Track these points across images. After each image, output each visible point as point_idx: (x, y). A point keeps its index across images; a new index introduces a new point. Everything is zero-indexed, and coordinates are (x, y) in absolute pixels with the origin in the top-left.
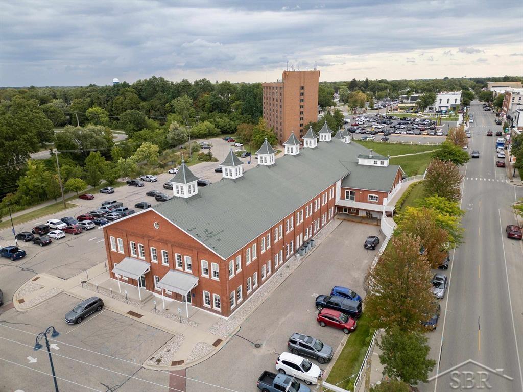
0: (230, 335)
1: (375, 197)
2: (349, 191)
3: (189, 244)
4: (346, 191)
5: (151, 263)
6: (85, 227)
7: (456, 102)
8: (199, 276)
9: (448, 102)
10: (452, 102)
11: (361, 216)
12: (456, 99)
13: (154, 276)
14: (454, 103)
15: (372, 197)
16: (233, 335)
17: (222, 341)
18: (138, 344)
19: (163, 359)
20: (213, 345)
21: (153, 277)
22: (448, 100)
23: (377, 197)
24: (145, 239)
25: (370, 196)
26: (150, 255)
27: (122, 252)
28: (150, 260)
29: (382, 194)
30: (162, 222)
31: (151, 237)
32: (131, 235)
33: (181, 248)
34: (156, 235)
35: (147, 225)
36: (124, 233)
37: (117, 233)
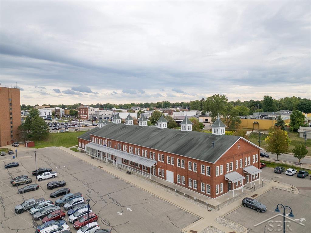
3: (250, 150)
7: (49, 114)
9: (45, 114)
10: (47, 114)
12: (49, 113)
14: (49, 115)
22: (45, 113)
30: (241, 144)
31: (237, 155)
32: (228, 159)
33: (247, 154)
34: (239, 152)
35: (235, 148)
36: (225, 160)
37: (220, 162)
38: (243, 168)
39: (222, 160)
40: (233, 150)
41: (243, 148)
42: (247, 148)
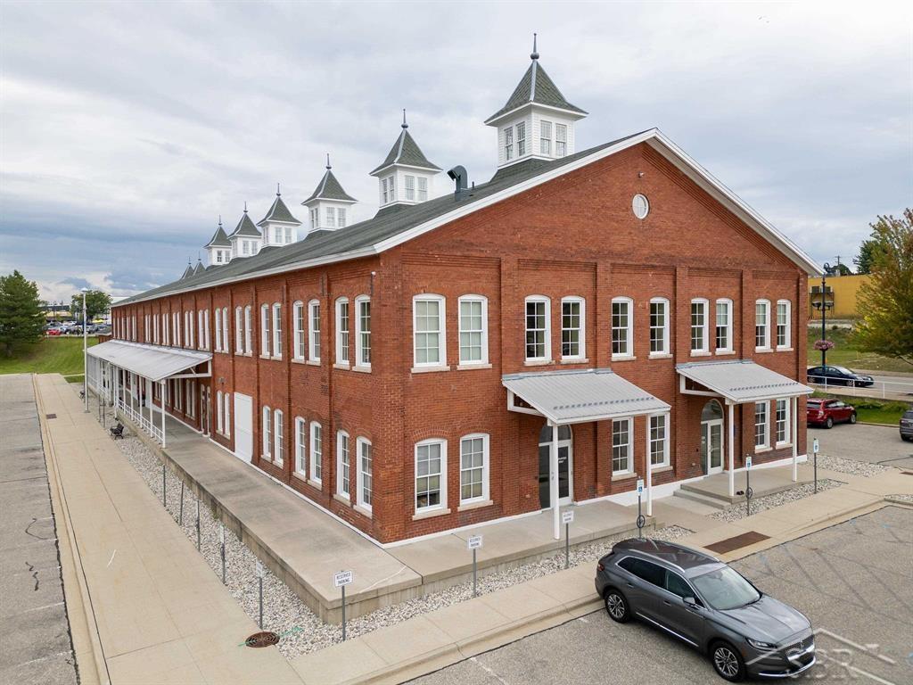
3: (731, 257)
5: (611, 363)
24: (601, 268)
26: (610, 331)
28: (610, 352)
30: (659, 191)
31: (620, 255)
32: (538, 264)
33: (712, 273)
34: (640, 246)
35: (608, 208)
36: (507, 262)
37: (462, 265)
38: (675, 361)
39: (480, 259)
40: (590, 215)
41: (674, 222)
42: (708, 234)
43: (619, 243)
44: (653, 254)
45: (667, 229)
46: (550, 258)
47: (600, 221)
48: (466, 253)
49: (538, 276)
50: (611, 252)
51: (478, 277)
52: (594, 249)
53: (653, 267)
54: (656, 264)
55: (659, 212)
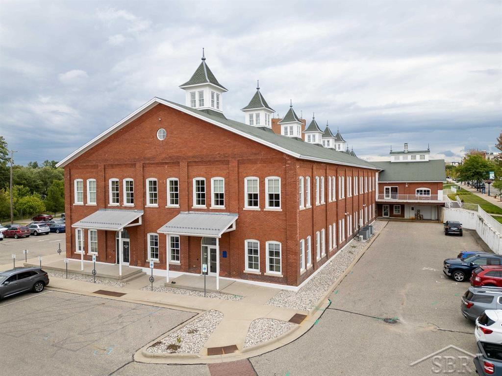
0: (317, 309)
1: (425, 191)
2: (390, 187)
3: (222, 153)
4: (385, 187)
5: (144, 208)
6: (35, 231)
8: (240, 211)
11: (408, 218)
13: (149, 235)
15: (421, 191)
16: (324, 307)
17: (306, 316)
18: (120, 327)
19: (183, 344)
20: (290, 321)
21: (145, 236)
23: (428, 191)
24: (138, 165)
25: (418, 191)
26: (145, 193)
27: (92, 203)
28: (144, 203)
29: (435, 186)
30: (172, 125)
31: (149, 159)
32: (112, 166)
33: (207, 164)
34: (160, 153)
35: (144, 138)
36: (100, 166)
37: (87, 168)
39: (92, 166)
40: (135, 143)
41: (180, 139)
42: (204, 141)
43: (149, 153)
44: (167, 157)
45: (176, 143)
46: (116, 163)
47: (140, 145)
48: (87, 164)
49: (114, 170)
50: (145, 158)
51: (93, 172)
52: (137, 157)
53: (166, 163)
54: (167, 161)
55: (172, 135)
